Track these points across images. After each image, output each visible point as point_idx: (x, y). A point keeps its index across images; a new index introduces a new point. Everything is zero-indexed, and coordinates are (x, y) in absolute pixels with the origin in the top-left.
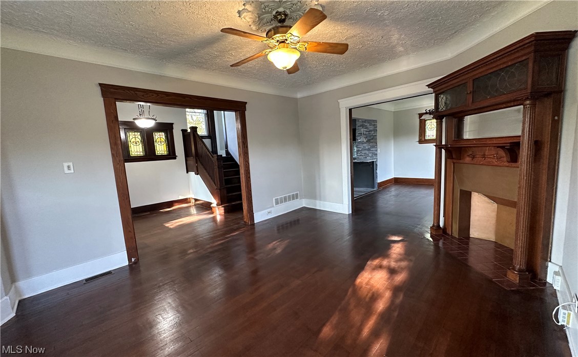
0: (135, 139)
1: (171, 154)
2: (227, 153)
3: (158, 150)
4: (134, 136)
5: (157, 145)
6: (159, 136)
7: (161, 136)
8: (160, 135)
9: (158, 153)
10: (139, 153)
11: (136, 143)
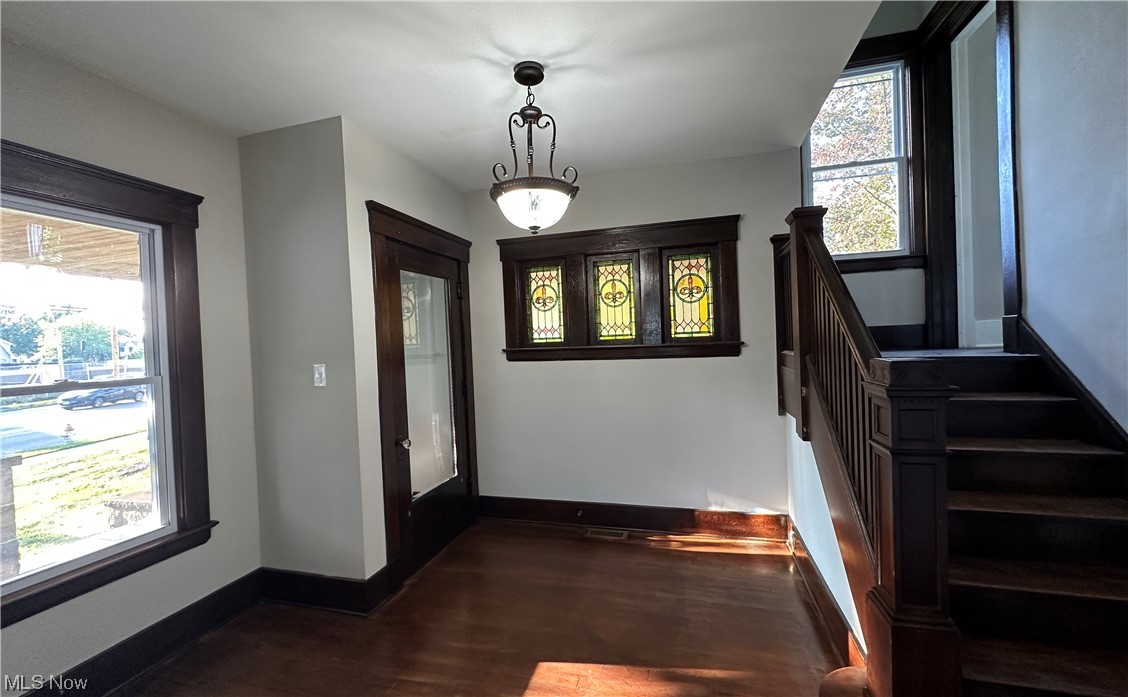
0: (614, 286)
1: (723, 334)
2: (1018, 331)
3: (679, 320)
4: (610, 277)
5: (678, 302)
6: (686, 271)
7: (694, 271)
8: (689, 267)
9: (680, 330)
10: (619, 332)
11: (614, 300)
